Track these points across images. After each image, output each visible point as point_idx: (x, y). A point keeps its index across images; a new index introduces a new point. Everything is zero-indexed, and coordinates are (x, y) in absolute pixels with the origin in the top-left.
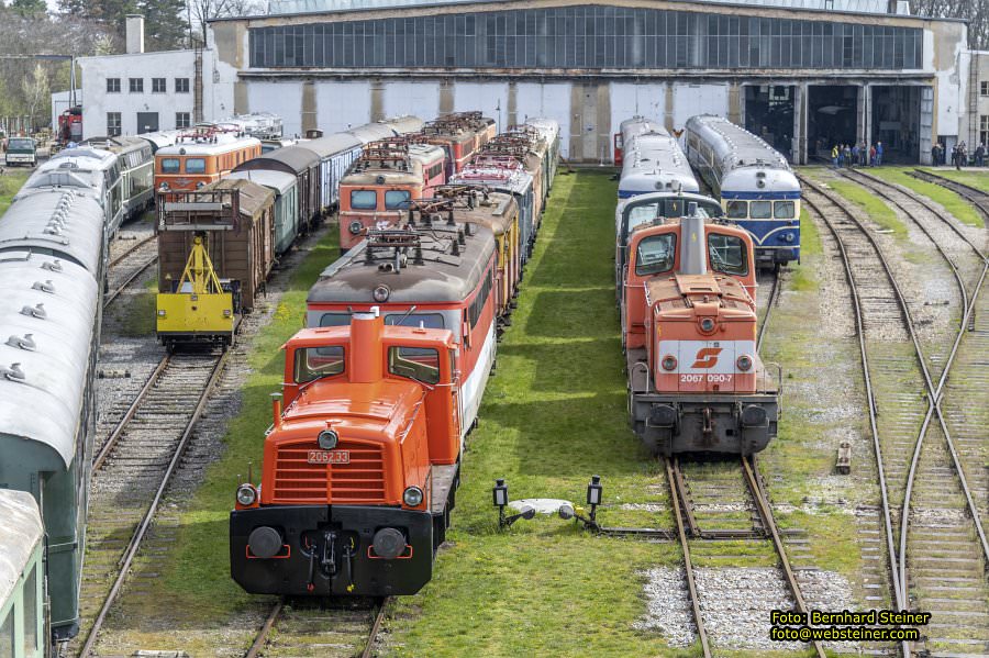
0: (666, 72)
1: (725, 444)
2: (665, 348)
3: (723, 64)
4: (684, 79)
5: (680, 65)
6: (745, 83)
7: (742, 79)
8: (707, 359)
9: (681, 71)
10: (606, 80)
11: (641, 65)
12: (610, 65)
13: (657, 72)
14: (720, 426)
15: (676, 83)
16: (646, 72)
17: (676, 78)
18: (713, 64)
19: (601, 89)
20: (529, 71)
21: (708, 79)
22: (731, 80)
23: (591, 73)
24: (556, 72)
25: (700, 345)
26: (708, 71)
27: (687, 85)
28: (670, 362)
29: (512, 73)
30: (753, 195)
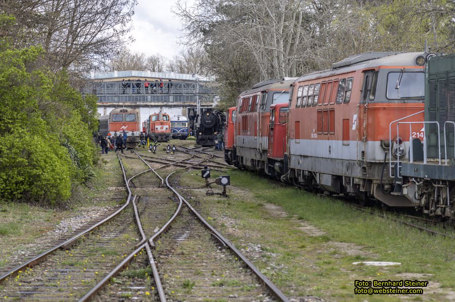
0: (160, 104)
1: (164, 140)
2: (156, 127)
3: (180, 101)
4: (166, 106)
5: (165, 101)
6: (188, 108)
7: (187, 106)
8: (162, 128)
9: (165, 103)
10: (139, 106)
11: (151, 102)
12: (140, 101)
13: (156, 104)
14: (164, 137)
15: (163, 107)
16: (153, 104)
17: (163, 106)
18: (176, 101)
19: (137, 110)
20: (111, 104)
21: (175, 106)
22: (183, 106)
23: (133, 104)
24: (121, 104)
25: (161, 126)
26: (175, 103)
27: (167, 108)
28: (157, 129)
29: (105, 104)
30: (177, 122)
